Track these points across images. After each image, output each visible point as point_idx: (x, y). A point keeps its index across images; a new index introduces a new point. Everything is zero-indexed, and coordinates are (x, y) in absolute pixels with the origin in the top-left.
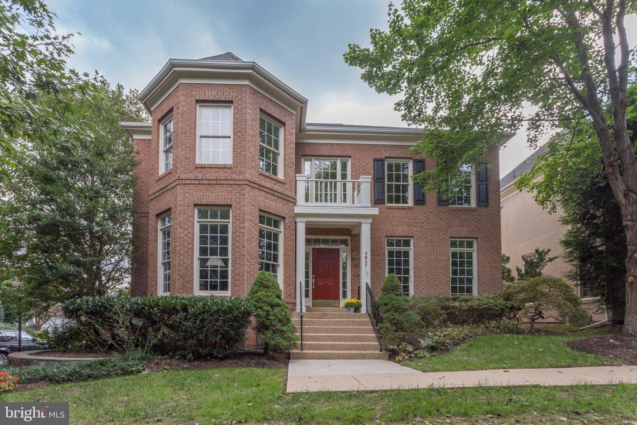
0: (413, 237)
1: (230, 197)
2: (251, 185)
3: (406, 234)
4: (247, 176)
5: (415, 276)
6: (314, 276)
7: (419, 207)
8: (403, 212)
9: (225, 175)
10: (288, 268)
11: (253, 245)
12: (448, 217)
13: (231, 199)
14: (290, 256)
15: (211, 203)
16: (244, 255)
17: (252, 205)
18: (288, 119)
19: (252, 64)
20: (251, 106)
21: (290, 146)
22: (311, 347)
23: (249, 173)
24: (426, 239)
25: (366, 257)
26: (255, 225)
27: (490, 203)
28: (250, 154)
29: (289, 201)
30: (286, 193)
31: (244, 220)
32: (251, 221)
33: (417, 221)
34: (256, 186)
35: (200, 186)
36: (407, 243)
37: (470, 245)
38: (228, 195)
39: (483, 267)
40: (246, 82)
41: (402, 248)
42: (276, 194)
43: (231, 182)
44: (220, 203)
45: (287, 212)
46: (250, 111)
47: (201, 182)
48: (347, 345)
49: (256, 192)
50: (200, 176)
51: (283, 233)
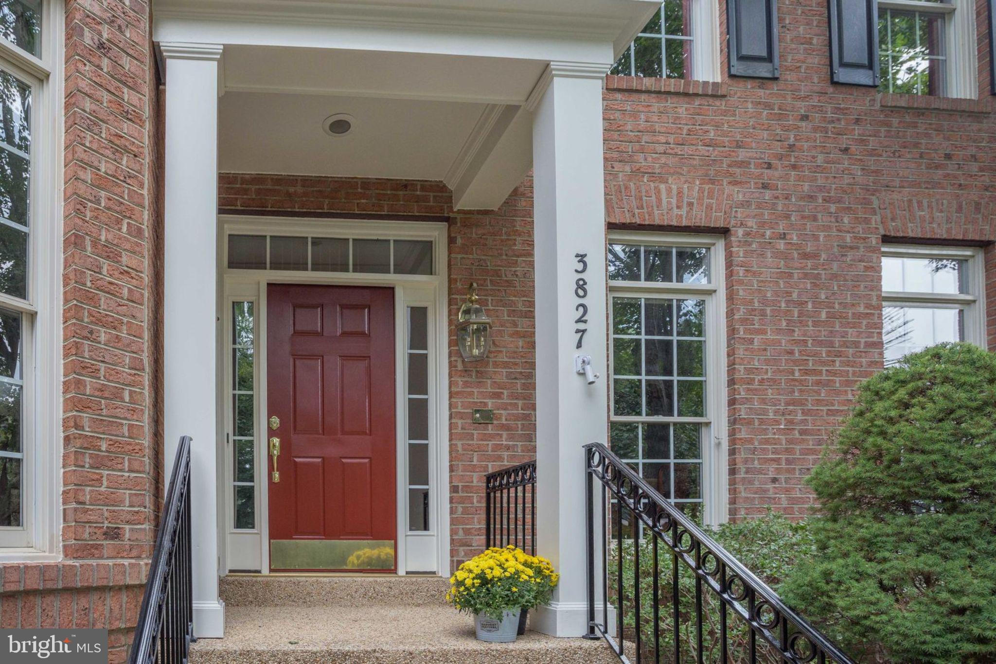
0: (722, 232)
5: (733, 421)
6: (276, 421)
7: (748, 90)
10: (91, 336)
12: (873, 143)
14: (111, 253)
24: (781, 245)
25: (581, 287)
33: (742, 155)
41: (677, 289)
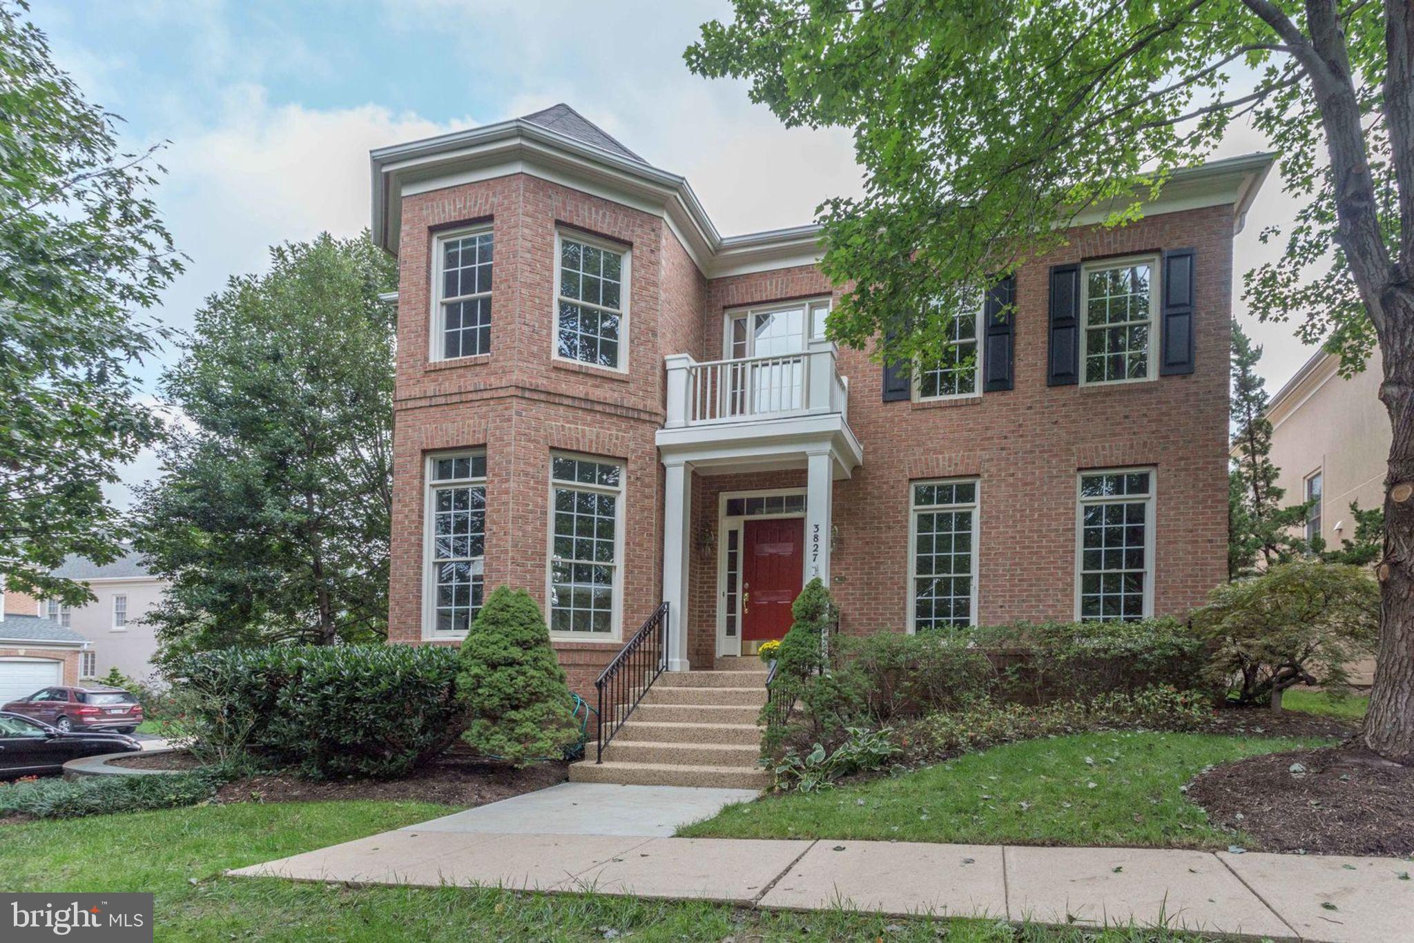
0: (978, 476)
1: (483, 427)
2: (527, 394)
3: (961, 470)
4: (516, 377)
5: (982, 576)
6: (745, 585)
7: (996, 397)
8: (954, 414)
9: (476, 380)
11: (529, 528)
12: (1074, 416)
13: (486, 430)
15: (451, 445)
16: (506, 552)
17: (529, 441)
18: (638, 231)
19: (514, 124)
20: (529, 220)
21: (645, 293)
22: (625, 755)
23: (521, 370)
24: (1011, 480)
25: (816, 537)
26: (537, 483)
27: (1197, 363)
28: (525, 328)
29: (638, 420)
30: (630, 401)
31: (508, 474)
32: (527, 474)
33: (989, 433)
34: (542, 397)
35: (432, 410)
36: (966, 494)
37: (1140, 485)
38: (480, 424)
39: (1170, 543)
40: (518, 168)
41: (954, 507)
42: (598, 408)
43: (486, 395)
44: (465, 444)
45: (632, 445)
46: (527, 231)
47: (434, 402)
48: (701, 752)
49: (540, 411)
50: (431, 389)
51: (624, 494)
